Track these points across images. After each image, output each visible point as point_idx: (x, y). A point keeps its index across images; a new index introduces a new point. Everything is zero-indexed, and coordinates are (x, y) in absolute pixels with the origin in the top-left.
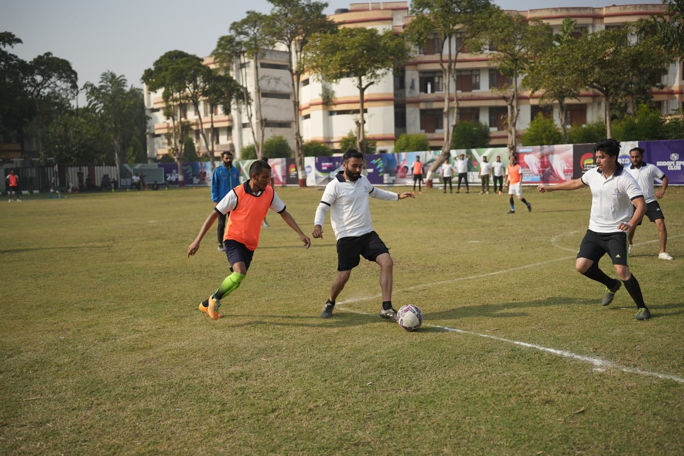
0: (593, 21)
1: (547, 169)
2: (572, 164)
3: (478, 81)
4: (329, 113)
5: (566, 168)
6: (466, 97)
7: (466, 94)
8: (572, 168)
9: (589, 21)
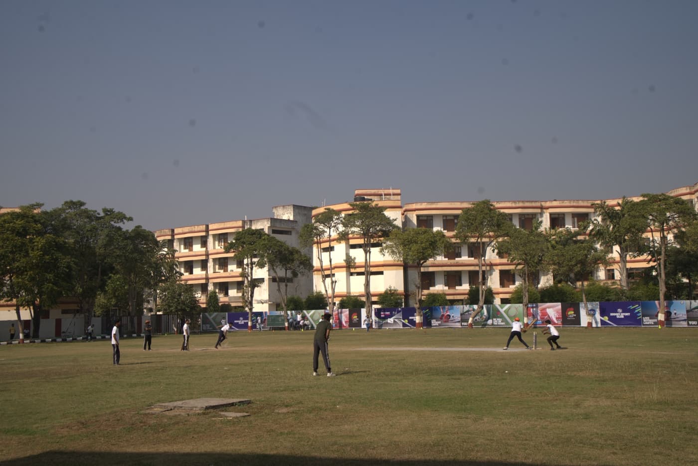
0: (541, 211)
1: (546, 317)
2: (561, 314)
3: (460, 251)
4: (350, 274)
5: (557, 316)
6: (452, 263)
7: (452, 261)
8: (561, 316)
9: (539, 211)
